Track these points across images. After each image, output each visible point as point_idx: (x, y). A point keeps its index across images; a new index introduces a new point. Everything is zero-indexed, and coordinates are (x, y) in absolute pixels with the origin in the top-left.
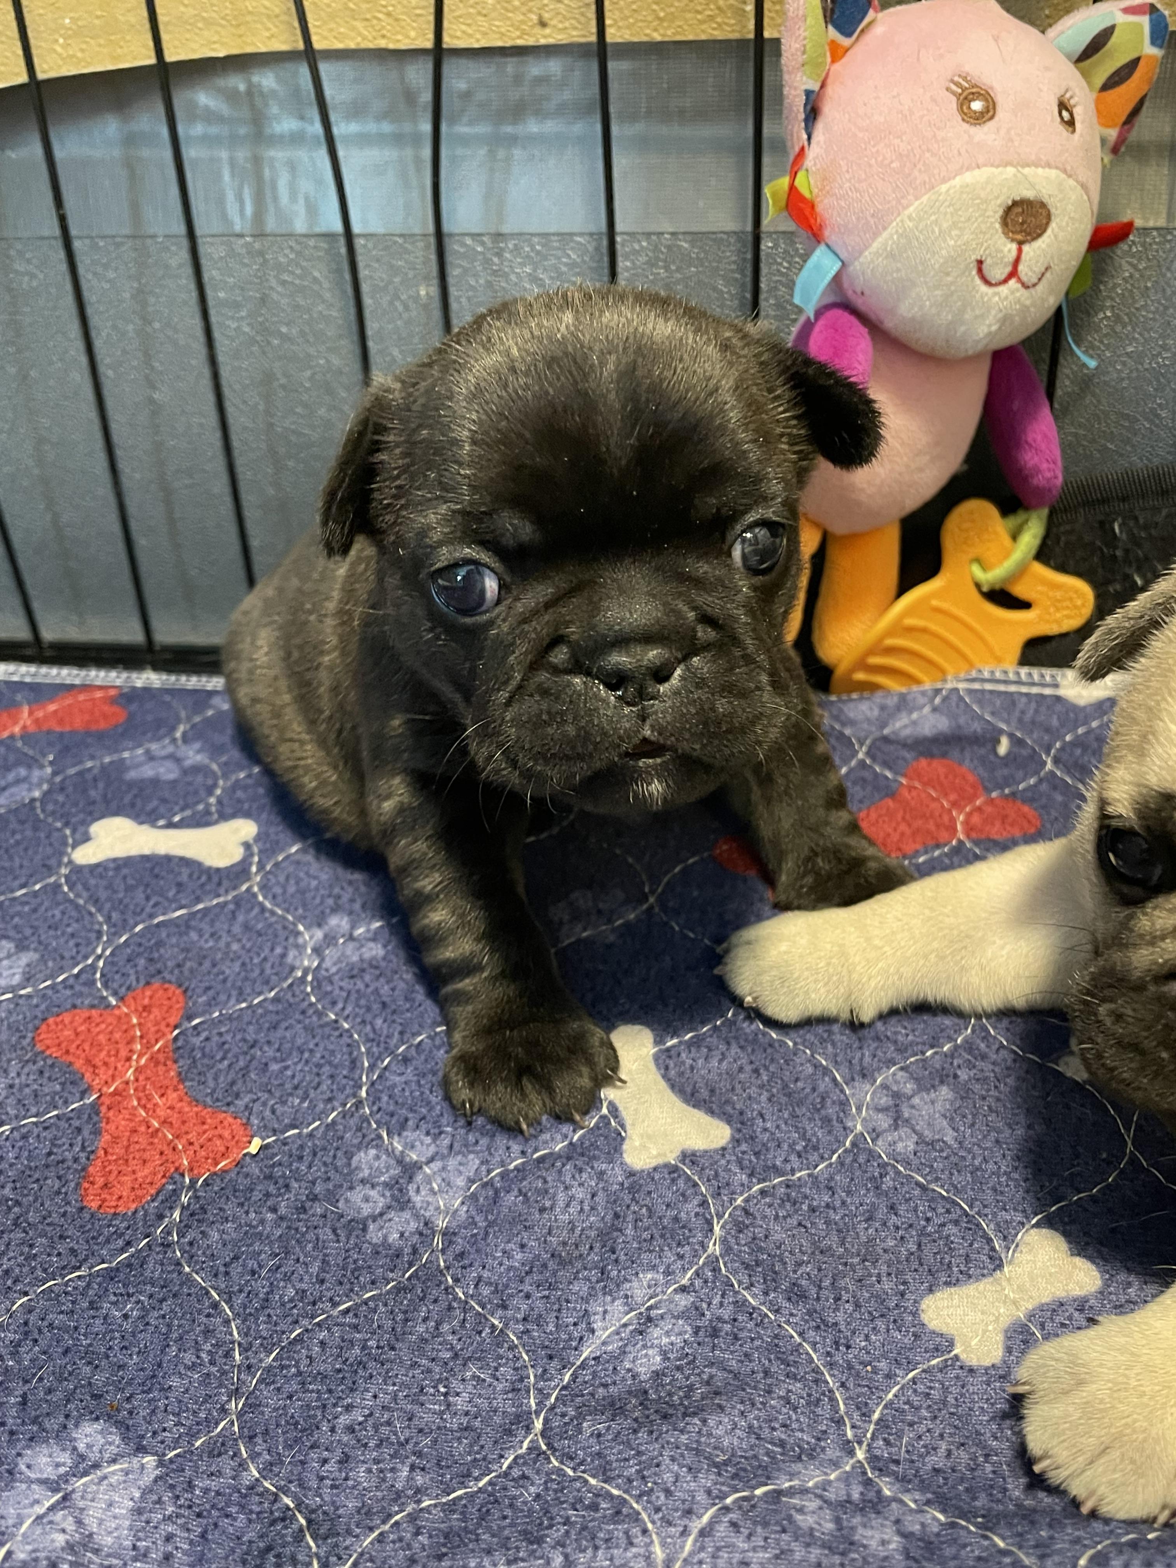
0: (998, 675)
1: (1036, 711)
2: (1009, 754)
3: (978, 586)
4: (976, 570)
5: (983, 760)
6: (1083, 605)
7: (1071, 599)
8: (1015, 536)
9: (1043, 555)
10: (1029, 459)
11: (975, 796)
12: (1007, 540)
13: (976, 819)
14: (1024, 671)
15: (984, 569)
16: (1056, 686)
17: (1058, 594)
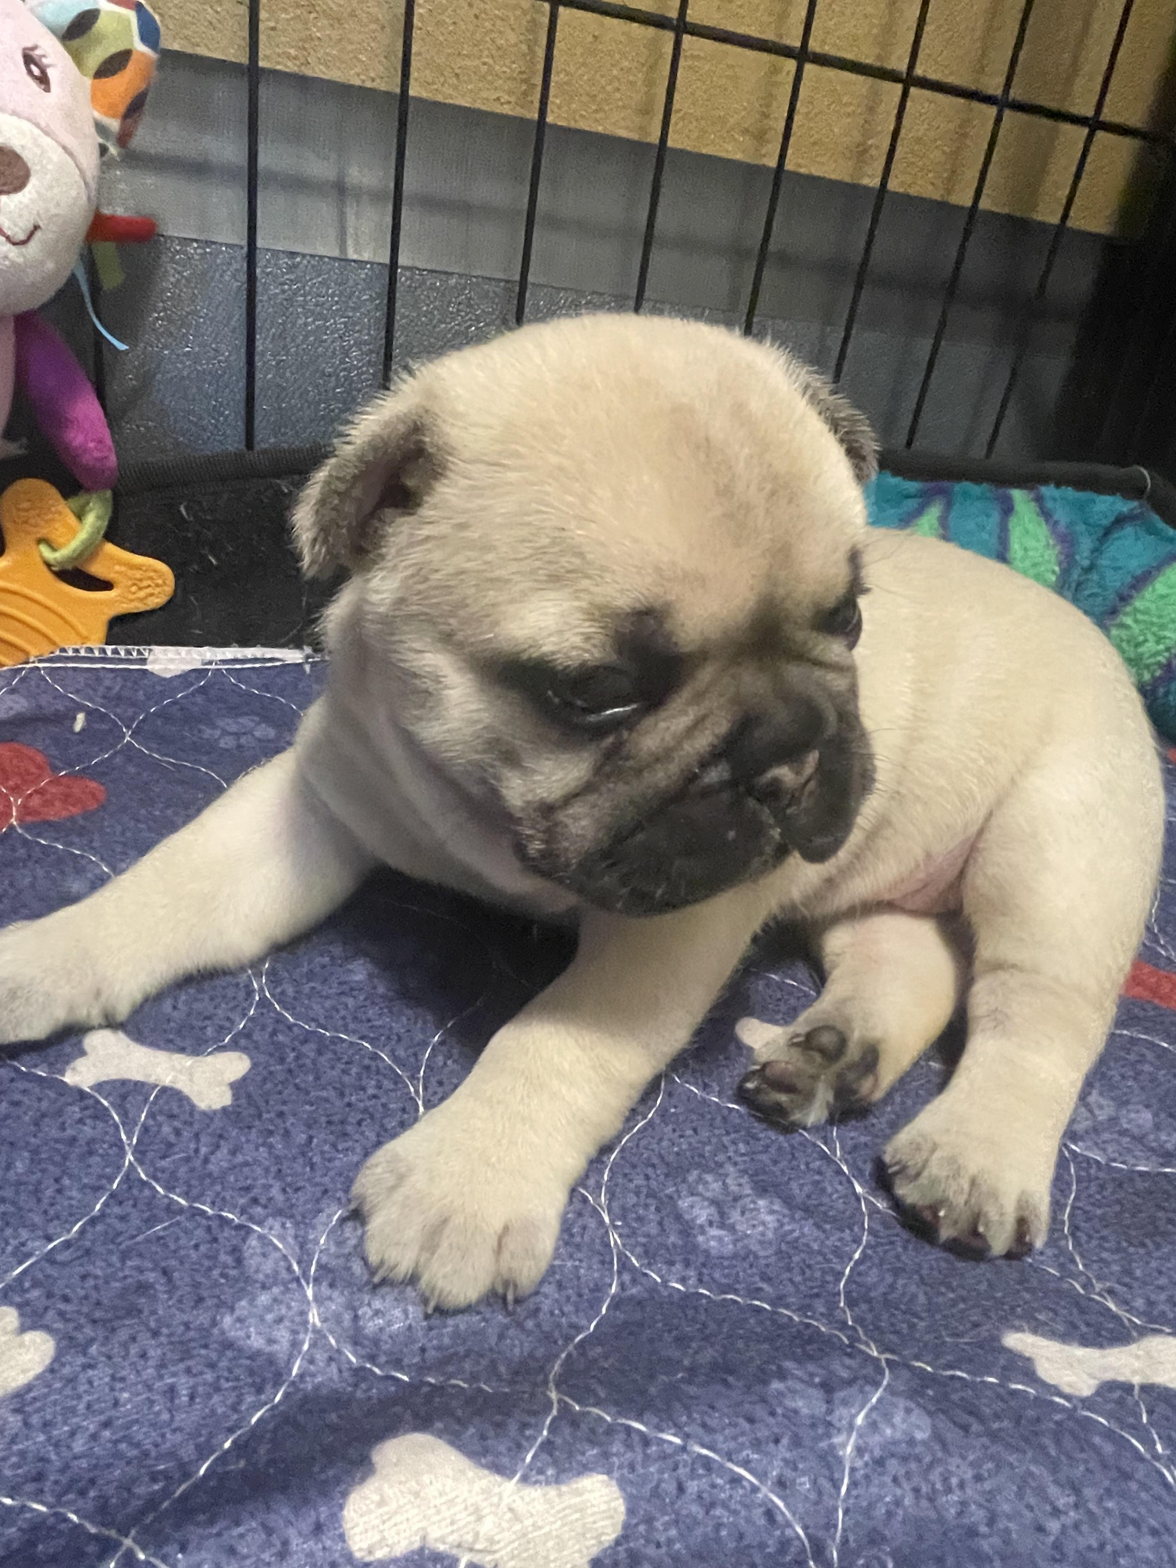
0: (83, 653)
1: (122, 688)
2: (83, 730)
3: (48, 565)
4: (45, 551)
5: (56, 741)
6: (164, 583)
7: (151, 578)
8: (80, 516)
9: (112, 534)
10: (76, 438)
11: (39, 778)
12: (72, 520)
13: (36, 801)
14: (109, 649)
15: (54, 549)
16: (144, 661)
17: (138, 574)
